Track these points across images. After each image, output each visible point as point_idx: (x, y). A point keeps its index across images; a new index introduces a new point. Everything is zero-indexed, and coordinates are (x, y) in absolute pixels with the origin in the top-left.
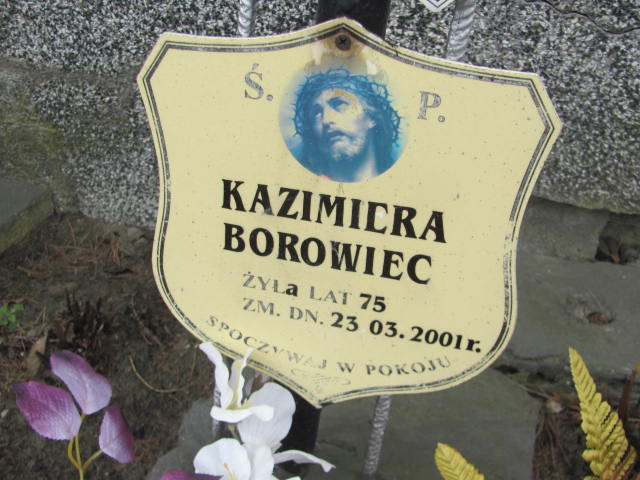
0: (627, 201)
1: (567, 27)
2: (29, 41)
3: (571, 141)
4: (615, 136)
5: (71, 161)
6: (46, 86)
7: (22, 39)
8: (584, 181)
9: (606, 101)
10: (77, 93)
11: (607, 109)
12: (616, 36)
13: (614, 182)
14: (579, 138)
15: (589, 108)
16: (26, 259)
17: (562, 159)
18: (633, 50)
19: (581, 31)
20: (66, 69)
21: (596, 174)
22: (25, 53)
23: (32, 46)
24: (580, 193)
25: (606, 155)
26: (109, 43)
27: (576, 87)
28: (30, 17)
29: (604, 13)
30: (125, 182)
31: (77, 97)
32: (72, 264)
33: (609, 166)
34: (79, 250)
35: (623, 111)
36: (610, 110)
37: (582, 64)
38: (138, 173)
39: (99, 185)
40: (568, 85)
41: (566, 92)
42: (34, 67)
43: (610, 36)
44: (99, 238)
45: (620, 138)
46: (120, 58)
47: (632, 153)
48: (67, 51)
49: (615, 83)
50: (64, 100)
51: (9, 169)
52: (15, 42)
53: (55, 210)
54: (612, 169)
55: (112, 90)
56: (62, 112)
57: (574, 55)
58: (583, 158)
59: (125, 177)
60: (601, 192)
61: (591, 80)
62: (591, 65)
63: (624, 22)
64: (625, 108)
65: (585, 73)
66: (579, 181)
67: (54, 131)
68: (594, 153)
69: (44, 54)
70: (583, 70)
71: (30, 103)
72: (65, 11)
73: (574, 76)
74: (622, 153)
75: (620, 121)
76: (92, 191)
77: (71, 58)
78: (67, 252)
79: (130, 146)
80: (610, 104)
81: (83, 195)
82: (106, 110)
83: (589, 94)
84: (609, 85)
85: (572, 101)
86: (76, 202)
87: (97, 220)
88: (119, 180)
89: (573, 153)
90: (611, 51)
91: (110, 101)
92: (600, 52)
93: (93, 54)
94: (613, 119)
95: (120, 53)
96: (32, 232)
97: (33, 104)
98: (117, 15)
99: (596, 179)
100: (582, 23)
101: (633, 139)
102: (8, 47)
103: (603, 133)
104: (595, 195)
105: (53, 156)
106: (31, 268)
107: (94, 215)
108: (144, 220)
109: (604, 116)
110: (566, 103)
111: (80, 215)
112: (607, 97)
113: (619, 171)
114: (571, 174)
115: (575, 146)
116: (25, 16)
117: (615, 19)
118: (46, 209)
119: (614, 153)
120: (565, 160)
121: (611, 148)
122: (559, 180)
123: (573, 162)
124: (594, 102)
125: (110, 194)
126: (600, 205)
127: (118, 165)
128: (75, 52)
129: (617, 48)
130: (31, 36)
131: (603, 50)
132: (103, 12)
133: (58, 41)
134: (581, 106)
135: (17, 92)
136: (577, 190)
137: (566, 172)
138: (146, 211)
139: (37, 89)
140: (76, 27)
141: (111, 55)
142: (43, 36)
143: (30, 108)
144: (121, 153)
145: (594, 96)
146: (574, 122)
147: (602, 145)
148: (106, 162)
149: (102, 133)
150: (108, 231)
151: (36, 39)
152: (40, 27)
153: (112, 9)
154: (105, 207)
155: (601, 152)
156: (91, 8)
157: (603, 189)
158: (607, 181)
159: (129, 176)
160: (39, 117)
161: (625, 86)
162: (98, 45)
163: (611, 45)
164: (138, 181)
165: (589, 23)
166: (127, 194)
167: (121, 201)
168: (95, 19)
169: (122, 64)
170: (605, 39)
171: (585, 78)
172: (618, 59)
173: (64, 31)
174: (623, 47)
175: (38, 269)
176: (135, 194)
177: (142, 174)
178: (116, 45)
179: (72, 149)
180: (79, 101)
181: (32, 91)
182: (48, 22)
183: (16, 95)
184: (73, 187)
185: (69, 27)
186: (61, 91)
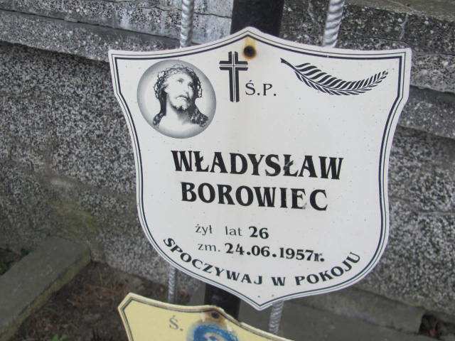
0: (436, 304)
1: (393, 205)
2: (79, 169)
3: (399, 267)
4: (426, 267)
5: (102, 235)
6: (87, 193)
7: (75, 167)
8: (408, 289)
9: (420, 248)
10: (105, 200)
11: (420, 252)
12: (423, 214)
13: (427, 292)
14: (404, 265)
15: (409, 250)
16: (72, 294)
17: (393, 275)
18: (434, 223)
19: (402, 208)
20: (99, 187)
21: (415, 286)
22: (76, 175)
23: (80, 172)
24: (406, 296)
25: (421, 277)
26: (124, 178)
27: (401, 238)
28: (79, 157)
29: (415, 200)
30: (133, 251)
31: (105, 202)
32: (99, 299)
33: (423, 283)
34: (104, 289)
35: (430, 254)
36: (423, 253)
37: (403, 227)
38: (140, 248)
39: (118, 250)
40: (395, 236)
41: (395, 240)
42: (81, 182)
43: (419, 213)
44: (117, 282)
45: (429, 268)
46: (130, 186)
47: (437, 278)
48: (100, 177)
49: (424, 239)
50: (98, 202)
51: (65, 233)
52: (71, 168)
53: (91, 260)
54: (425, 285)
55: (125, 202)
56: (97, 209)
57: (399, 221)
58: (407, 277)
59: (133, 249)
60: (419, 297)
61: (409, 235)
62: (409, 227)
63: (428, 206)
64: (431, 252)
65: (406, 231)
66: (405, 289)
67: (92, 217)
68: (413, 275)
69: (87, 177)
70: (404, 229)
71: (78, 200)
72: (99, 157)
73: (398, 231)
74: (431, 277)
75: (429, 259)
76: (114, 253)
77: (102, 181)
78: (97, 290)
79: (136, 233)
80: (422, 250)
81: (108, 254)
82: (122, 212)
83: (409, 243)
84: (421, 239)
85: (398, 245)
86: (104, 257)
87: (116, 269)
88: (129, 250)
89: (401, 273)
90: (420, 222)
91: (125, 207)
92: (414, 221)
93: (115, 182)
94: (424, 258)
95: (130, 184)
96: (77, 276)
97: (80, 202)
98: (128, 164)
99: (415, 289)
100: (403, 205)
101: (437, 270)
102: (67, 170)
103: (418, 265)
104: (416, 298)
105: (92, 231)
106: (75, 300)
107: (114, 266)
108: (144, 273)
109: (418, 256)
110: (396, 246)
111: (106, 265)
112: (420, 246)
113: (429, 287)
114: (400, 284)
115: (402, 269)
116: (77, 156)
117: (422, 204)
118: (86, 260)
119: (426, 276)
120: (395, 276)
121: (423, 273)
122: (392, 287)
123: (400, 278)
124: (412, 247)
125: (124, 256)
126: (419, 304)
127: (129, 241)
128: (105, 179)
129: (424, 221)
130: (80, 167)
131: (416, 220)
132: (121, 161)
133: (95, 172)
134: (404, 249)
135: (71, 194)
136: (404, 294)
137: (396, 283)
138: (145, 269)
139: (82, 194)
140: (105, 166)
141: (125, 184)
142: (86, 168)
143: (79, 203)
144: (130, 236)
145: (412, 244)
146: (401, 256)
147: (418, 271)
148: (122, 239)
149: (119, 223)
150: (122, 278)
151: (83, 169)
152: (85, 163)
153: (126, 160)
154: (121, 262)
155: (418, 275)
156: (114, 158)
157: (420, 295)
158: (422, 291)
159: (136, 249)
160: (83, 209)
161: (430, 240)
162: (117, 178)
163: (420, 218)
164: (140, 252)
165: (406, 205)
166: (134, 258)
167: (130, 261)
168: (116, 165)
169: (131, 190)
170: (417, 215)
171: (406, 234)
172: (425, 226)
173: (98, 167)
174: (428, 220)
175: (79, 301)
176: (139, 258)
177: (143, 248)
178: (128, 179)
179: (102, 229)
180: (107, 205)
181: (80, 194)
182: (89, 162)
183: (70, 195)
184: (102, 249)
185: (101, 166)
186: (96, 197)
